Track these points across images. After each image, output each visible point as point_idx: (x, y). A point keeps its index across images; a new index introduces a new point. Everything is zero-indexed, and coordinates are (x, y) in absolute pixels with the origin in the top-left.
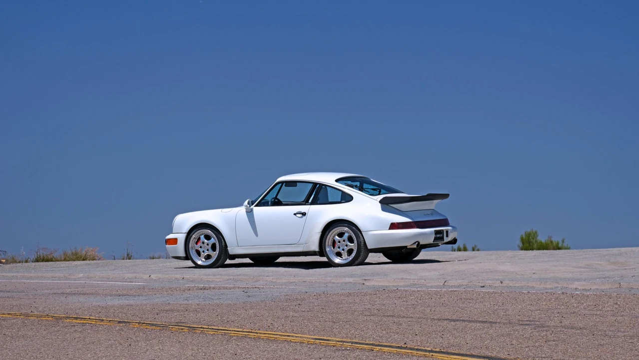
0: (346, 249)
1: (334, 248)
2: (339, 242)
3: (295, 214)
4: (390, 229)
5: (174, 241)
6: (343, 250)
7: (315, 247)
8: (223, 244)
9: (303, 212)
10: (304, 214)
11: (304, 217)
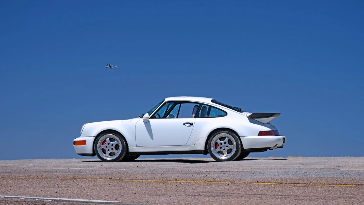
0: (227, 149)
1: (216, 148)
2: (221, 144)
3: (184, 124)
4: (259, 135)
5: (84, 143)
6: (224, 149)
7: (202, 147)
8: (125, 145)
9: (190, 122)
10: (191, 124)
11: (192, 127)
